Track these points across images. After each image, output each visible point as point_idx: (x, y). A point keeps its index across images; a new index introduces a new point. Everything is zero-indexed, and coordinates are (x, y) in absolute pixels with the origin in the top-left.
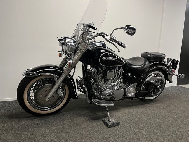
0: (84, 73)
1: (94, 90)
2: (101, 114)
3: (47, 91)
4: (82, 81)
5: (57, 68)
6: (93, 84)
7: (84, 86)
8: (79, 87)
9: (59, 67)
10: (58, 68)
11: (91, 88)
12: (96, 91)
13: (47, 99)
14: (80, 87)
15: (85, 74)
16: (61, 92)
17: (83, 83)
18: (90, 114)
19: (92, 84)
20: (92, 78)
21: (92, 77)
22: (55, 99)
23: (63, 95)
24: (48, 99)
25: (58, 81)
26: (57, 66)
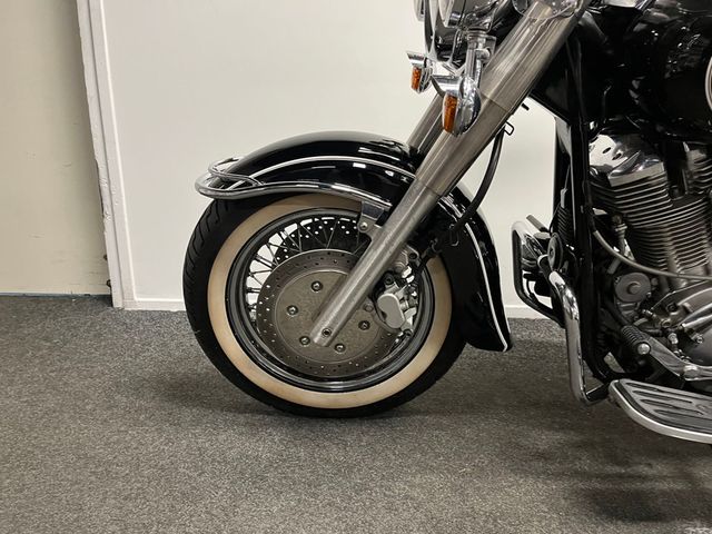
0: (563, 192)
1: (626, 309)
2: (664, 478)
3: (321, 286)
4: (545, 243)
5: (395, 154)
6: (625, 268)
7: (556, 278)
8: (529, 278)
9: (407, 150)
10: (402, 155)
11: (611, 294)
12: (641, 316)
13: (320, 334)
14: (532, 284)
15: (568, 195)
16: (402, 300)
17: (552, 261)
18: (585, 463)
19: (617, 273)
20: (623, 228)
21: (625, 221)
22: (368, 338)
23: (410, 321)
24: (326, 333)
25: (381, 231)
26: (396, 144)
